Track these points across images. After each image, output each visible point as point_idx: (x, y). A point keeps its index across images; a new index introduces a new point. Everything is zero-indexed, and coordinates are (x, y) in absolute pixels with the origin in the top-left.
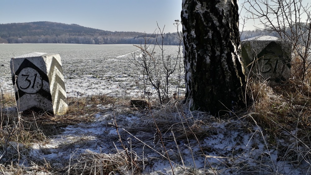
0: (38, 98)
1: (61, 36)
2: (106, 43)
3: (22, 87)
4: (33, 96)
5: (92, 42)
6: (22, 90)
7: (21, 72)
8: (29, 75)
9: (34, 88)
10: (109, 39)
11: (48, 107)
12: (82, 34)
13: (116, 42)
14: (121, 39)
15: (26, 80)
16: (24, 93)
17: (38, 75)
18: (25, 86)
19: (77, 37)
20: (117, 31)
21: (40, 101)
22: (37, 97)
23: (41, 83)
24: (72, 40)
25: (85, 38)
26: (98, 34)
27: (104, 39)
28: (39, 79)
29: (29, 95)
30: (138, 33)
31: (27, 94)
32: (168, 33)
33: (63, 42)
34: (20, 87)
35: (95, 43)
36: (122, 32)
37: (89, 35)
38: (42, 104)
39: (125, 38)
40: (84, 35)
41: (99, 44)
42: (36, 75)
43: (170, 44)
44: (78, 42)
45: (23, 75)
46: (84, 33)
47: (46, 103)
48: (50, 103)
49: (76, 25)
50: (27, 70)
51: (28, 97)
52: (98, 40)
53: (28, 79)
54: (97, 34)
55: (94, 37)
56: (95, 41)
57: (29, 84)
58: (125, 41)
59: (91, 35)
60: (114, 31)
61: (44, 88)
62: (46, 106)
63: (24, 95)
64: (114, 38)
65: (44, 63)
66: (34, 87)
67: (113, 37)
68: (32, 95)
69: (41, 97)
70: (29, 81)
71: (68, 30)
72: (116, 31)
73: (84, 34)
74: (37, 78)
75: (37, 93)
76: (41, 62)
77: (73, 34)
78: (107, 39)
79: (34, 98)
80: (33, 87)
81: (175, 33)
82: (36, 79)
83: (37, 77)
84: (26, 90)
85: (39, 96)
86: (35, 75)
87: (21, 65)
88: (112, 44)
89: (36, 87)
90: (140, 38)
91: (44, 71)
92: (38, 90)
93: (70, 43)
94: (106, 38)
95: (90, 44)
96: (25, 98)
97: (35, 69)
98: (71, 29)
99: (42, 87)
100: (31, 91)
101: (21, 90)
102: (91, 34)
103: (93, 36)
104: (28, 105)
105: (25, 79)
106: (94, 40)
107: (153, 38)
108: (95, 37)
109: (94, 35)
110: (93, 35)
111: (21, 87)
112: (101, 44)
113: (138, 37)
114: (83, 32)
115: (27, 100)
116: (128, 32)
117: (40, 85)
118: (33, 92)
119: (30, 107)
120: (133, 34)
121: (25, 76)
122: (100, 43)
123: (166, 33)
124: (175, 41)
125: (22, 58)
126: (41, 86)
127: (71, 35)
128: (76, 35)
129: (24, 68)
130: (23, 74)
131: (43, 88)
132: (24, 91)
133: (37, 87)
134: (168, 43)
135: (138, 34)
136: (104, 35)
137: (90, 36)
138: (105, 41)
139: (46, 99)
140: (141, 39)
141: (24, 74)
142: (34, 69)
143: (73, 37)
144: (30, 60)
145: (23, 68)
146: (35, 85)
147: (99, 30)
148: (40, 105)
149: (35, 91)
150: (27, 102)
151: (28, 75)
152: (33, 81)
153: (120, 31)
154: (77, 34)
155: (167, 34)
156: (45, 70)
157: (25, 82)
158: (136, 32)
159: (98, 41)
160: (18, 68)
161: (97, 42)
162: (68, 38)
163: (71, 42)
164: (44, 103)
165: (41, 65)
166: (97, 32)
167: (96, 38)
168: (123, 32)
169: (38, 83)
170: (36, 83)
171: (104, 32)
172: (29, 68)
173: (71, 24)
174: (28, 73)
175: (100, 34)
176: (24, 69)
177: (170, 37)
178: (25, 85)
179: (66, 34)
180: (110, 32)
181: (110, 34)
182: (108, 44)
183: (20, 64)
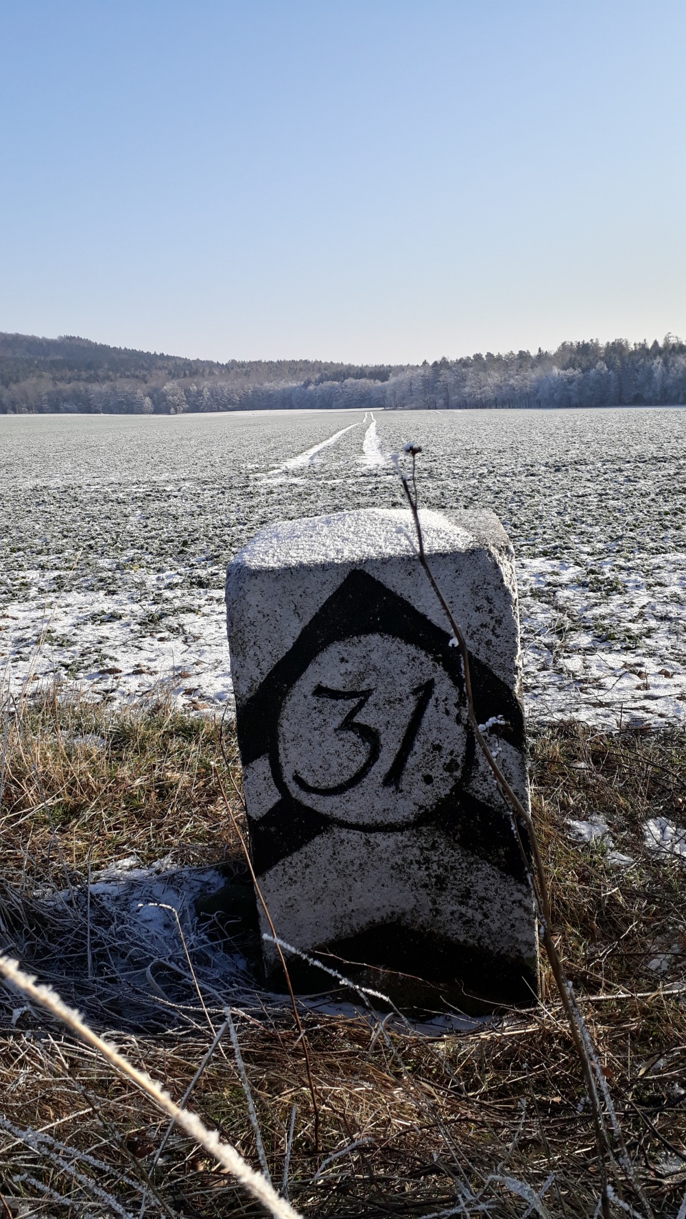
0: (427, 860)
1: (23, 384)
2: (195, 407)
3: (311, 784)
4: (384, 842)
5: (142, 404)
6: (308, 800)
7: (311, 668)
8: (368, 693)
9: (404, 785)
10: (206, 393)
11: (494, 927)
12: (100, 373)
13: (234, 404)
14: (254, 392)
15: (348, 724)
16: (320, 824)
17: (444, 688)
18: (335, 769)
19: (81, 386)
20: (239, 359)
21: (441, 883)
22: (416, 851)
23: (460, 749)
24: (65, 400)
25: (113, 389)
26: (163, 373)
27: (187, 391)
28: (448, 722)
29: (355, 836)
30: (317, 366)
31: (344, 834)
32: (439, 359)
33: (30, 410)
34: (297, 779)
35: (152, 409)
36: (255, 362)
37: (128, 377)
38: (449, 906)
39: (268, 385)
40: (108, 378)
41: (169, 413)
42: (425, 691)
43: (448, 405)
44: (86, 406)
45: (320, 691)
46: (109, 370)
47: (483, 899)
48: (518, 896)
49: (79, 339)
50: (358, 651)
51: (347, 854)
52: (164, 395)
53: (358, 719)
54: (160, 373)
55: (148, 384)
56: (154, 402)
57: (362, 759)
58: (271, 396)
59: (137, 377)
60: (224, 361)
61: (483, 788)
62: (479, 917)
63: (317, 839)
64: (225, 385)
65: (498, 603)
66: (406, 779)
67: (221, 383)
68: (379, 838)
69: (452, 856)
70: (370, 736)
71: (49, 358)
72: (233, 361)
73: (110, 373)
74: (430, 710)
75: (423, 819)
76: (475, 590)
77: (69, 374)
78: (200, 393)
79: (398, 859)
80: (393, 778)
81: (469, 358)
82: (425, 724)
83: (432, 702)
84: (336, 799)
85: (434, 847)
86: (415, 692)
87: (316, 618)
88: (219, 410)
89: (419, 776)
90: (329, 383)
91: (494, 663)
92: (429, 802)
93: (57, 410)
94: (194, 388)
95: (132, 412)
96: (322, 860)
97: (421, 645)
98: (59, 357)
99: (467, 777)
100: (379, 805)
101: (299, 804)
102: (137, 373)
103: (146, 382)
104: (340, 911)
105: (339, 720)
106: (147, 399)
107: (379, 383)
108: (153, 384)
109: (148, 376)
110: (145, 376)
111: (305, 775)
112: (176, 412)
113: (321, 380)
114: (106, 366)
115: (341, 873)
116: (279, 362)
117: (450, 767)
118: (391, 818)
119: (361, 921)
120: (301, 370)
121: (335, 695)
122: (172, 410)
123: (431, 363)
124: (467, 390)
125: (325, 567)
126: (458, 774)
127: (62, 379)
128: (78, 380)
129: (340, 638)
130: (327, 683)
131: (476, 784)
132: (324, 805)
133: (428, 780)
134: (441, 401)
135: (319, 370)
136: (185, 375)
137: (133, 380)
138: (192, 399)
139: (487, 868)
140: (333, 387)
141: (336, 683)
142: (411, 649)
143: (66, 387)
144: (396, 582)
145: (329, 642)
146: (411, 761)
147: (168, 358)
148: (438, 912)
149: (405, 809)
150: (336, 884)
151: (364, 687)
152: (401, 733)
153: (247, 360)
154: (84, 374)
155: (436, 363)
156: (501, 655)
157: (333, 744)
158: (312, 359)
159: (165, 401)
160: (289, 643)
161: (162, 406)
162: (48, 394)
163: (63, 405)
164: (464, 897)
165: (477, 619)
166: (160, 363)
167: (156, 390)
168: (260, 362)
169: (438, 748)
170: (417, 746)
171: (187, 363)
172: (375, 638)
173: (61, 337)
174: (362, 676)
175: (170, 373)
176: (336, 649)
177: (448, 377)
178: (334, 764)
179: (41, 376)
180: (210, 364)
181: (211, 373)
182: (202, 411)
183: (311, 609)
